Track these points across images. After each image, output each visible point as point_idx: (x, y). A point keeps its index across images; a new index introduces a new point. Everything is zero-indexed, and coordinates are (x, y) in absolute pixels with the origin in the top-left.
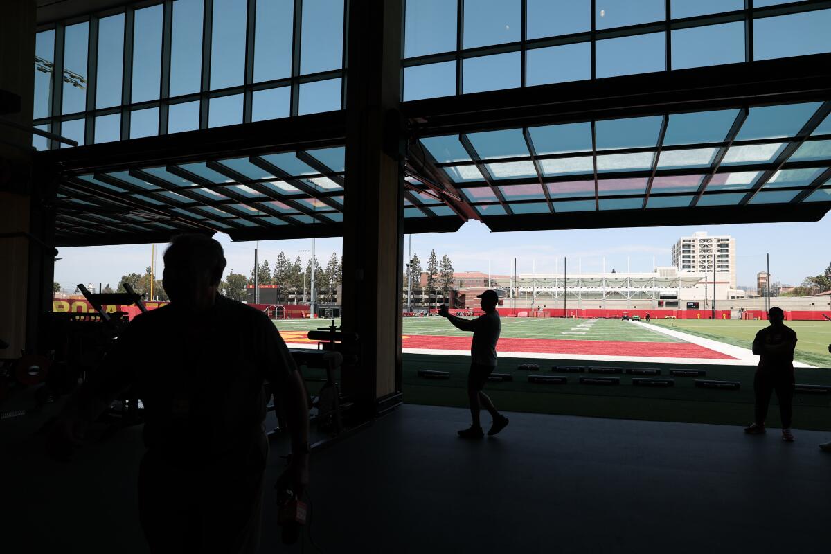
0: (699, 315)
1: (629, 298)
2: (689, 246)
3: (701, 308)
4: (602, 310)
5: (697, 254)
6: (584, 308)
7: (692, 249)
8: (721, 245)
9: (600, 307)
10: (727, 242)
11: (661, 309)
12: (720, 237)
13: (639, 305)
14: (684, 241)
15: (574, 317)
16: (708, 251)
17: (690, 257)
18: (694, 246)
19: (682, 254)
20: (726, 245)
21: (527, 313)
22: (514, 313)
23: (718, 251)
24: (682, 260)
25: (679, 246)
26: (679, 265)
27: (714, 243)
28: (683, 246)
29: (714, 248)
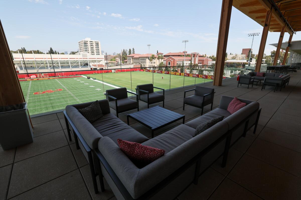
0: (103, 72)
1: (80, 67)
2: (86, 43)
5: (89, 46)
7: (87, 44)
8: (97, 44)
10: (98, 43)
12: (96, 41)
14: (84, 41)
15: (60, 76)
16: (92, 45)
17: (86, 47)
18: (88, 43)
19: (84, 46)
20: (98, 44)
21: (36, 76)
22: (28, 77)
23: (96, 46)
24: (84, 48)
25: (82, 42)
26: (83, 50)
27: (94, 43)
28: (84, 43)
29: (94, 45)
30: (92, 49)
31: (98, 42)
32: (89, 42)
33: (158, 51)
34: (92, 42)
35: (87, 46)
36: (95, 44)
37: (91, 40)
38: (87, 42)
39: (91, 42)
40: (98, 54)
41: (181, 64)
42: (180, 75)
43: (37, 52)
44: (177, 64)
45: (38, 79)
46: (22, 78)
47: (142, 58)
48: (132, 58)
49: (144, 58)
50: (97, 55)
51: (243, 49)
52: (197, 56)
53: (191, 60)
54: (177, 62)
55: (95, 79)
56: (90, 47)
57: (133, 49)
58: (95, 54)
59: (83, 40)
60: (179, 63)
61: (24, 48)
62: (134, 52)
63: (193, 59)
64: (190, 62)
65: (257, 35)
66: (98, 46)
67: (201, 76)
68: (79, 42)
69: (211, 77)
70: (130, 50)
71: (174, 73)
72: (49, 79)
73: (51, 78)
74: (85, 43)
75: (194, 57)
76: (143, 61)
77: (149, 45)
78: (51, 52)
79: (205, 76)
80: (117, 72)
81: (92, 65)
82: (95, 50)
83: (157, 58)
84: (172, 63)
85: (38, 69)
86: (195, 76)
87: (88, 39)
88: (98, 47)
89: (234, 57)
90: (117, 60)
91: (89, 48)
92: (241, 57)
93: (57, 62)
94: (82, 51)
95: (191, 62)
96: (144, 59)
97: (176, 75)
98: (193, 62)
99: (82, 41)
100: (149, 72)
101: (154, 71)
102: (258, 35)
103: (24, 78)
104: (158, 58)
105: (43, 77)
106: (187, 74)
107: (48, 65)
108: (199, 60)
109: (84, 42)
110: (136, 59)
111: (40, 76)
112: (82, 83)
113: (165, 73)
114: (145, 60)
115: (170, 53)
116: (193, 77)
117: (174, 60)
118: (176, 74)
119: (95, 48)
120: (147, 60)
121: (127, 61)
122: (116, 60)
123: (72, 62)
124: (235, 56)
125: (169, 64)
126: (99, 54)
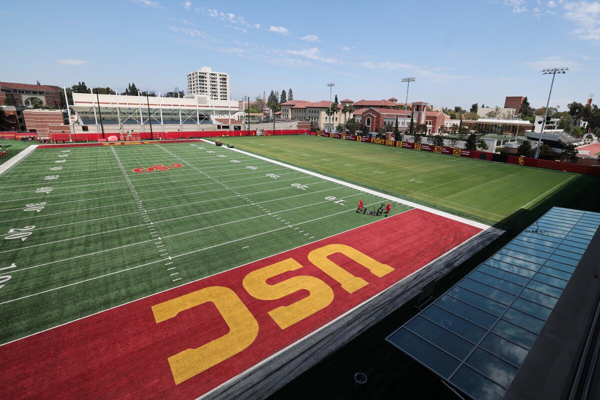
0: (241, 134)
1: (198, 123)
3: (242, 129)
4: (180, 132)
5: (208, 83)
6: (166, 131)
7: (205, 79)
8: (223, 79)
9: (179, 130)
11: (219, 130)
12: (222, 73)
13: (206, 128)
14: (200, 73)
15: (160, 138)
16: (213, 80)
17: (203, 84)
18: (206, 77)
19: (199, 82)
20: (225, 79)
21: (117, 138)
22: (104, 138)
23: (221, 82)
24: (199, 86)
25: (195, 76)
26: (196, 90)
27: (218, 77)
28: (200, 77)
29: (218, 80)
30: (213, 88)
31: (226, 76)
32: (208, 76)
33: (336, 96)
34: (214, 74)
35: (205, 83)
36: (221, 79)
37: (212, 71)
38: (206, 74)
39: (212, 74)
40: (224, 98)
41: (392, 122)
42: (395, 145)
43: (106, 91)
44: (385, 123)
45: (123, 144)
46: (93, 141)
47: (311, 110)
48: (292, 109)
49: (316, 110)
50: (221, 99)
51: (507, 98)
52: (423, 109)
53: (411, 117)
54: (384, 120)
55: (233, 147)
56: (210, 84)
57: (291, 91)
58: (219, 97)
59: (199, 71)
60: (389, 122)
61: (83, 83)
62: (291, 96)
63: (416, 114)
64: (409, 120)
65: (561, 72)
66: (225, 83)
67: (438, 150)
68: (190, 75)
69: (460, 152)
70: (284, 92)
71: (382, 142)
72: (143, 143)
73: (146, 142)
74: (202, 77)
75: (417, 110)
76: (313, 115)
77: (331, 85)
78: (133, 91)
79: (448, 148)
80: (266, 135)
81: (216, 119)
82: (219, 91)
83: (341, 110)
84: (375, 120)
85: (123, 124)
86: (427, 148)
87: (208, 70)
88: (226, 86)
89: (492, 112)
90: (266, 112)
91: (209, 87)
92: (507, 114)
93: (157, 112)
94: (194, 92)
95: (412, 120)
96: (316, 112)
97: (385, 144)
98: (415, 121)
99: (197, 73)
100: (329, 136)
101: (340, 135)
102: (564, 72)
103: (97, 141)
104: (343, 110)
105: (131, 140)
106: (409, 144)
107: (141, 118)
108: (428, 118)
109: (198, 75)
110: (299, 111)
111: (125, 137)
112: (212, 153)
113: (362, 141)
114: (318, 112)
115: (364, 100)
116: (422, 150)
117: (379, 115)
118: (385, 142)
119: (218, 87)
120: (323, 114)
121: (280, 114)
122: (265, 110)
123: (184, 112)
124: (495, 111)
125: (368, 122)
126: (226, 99)
